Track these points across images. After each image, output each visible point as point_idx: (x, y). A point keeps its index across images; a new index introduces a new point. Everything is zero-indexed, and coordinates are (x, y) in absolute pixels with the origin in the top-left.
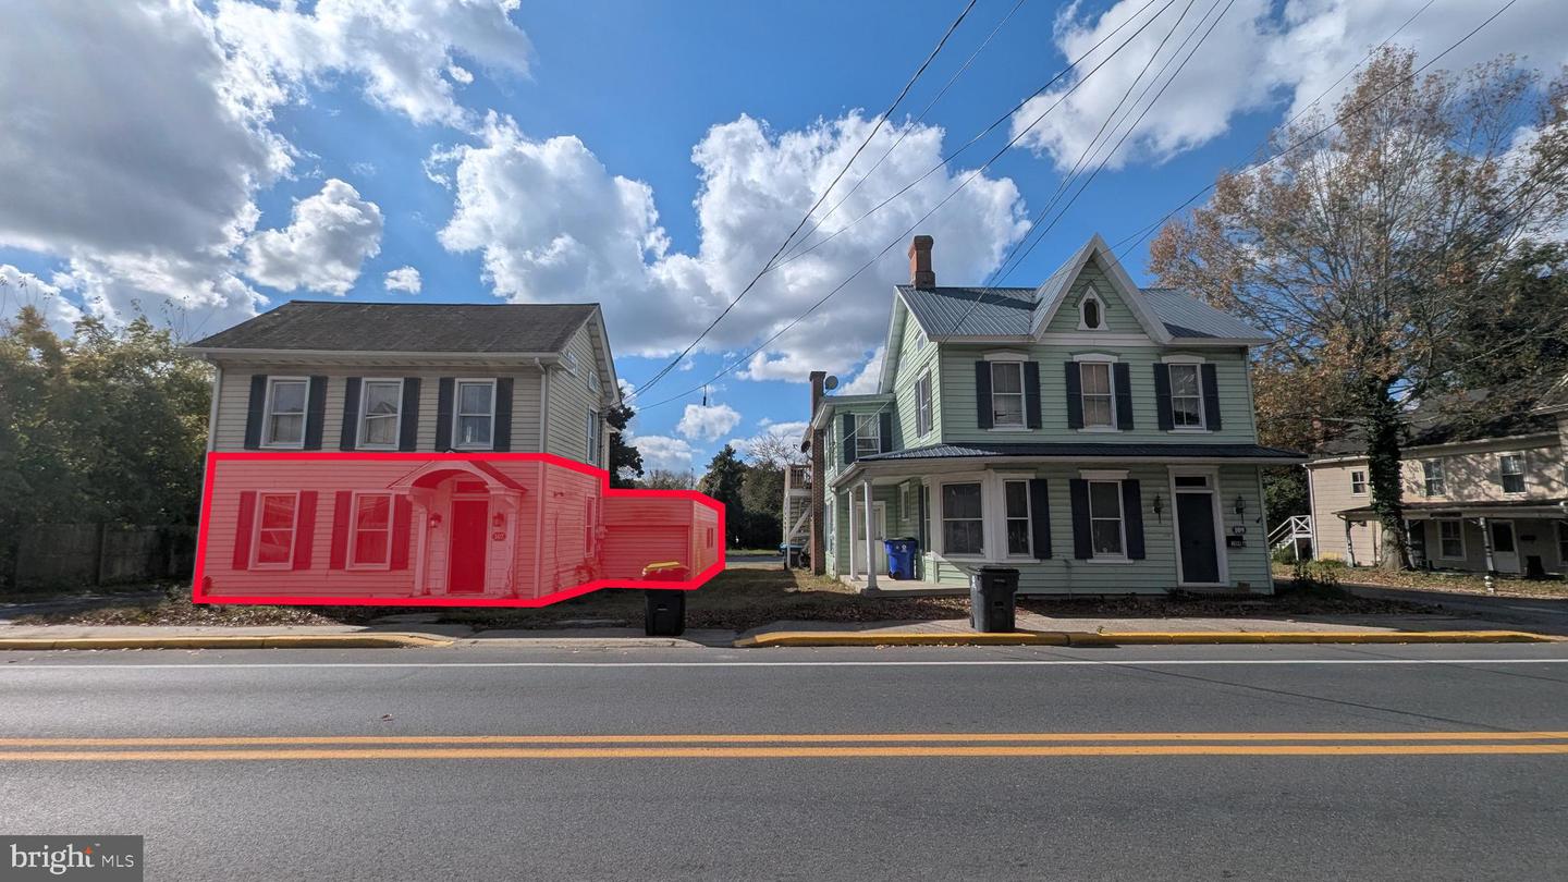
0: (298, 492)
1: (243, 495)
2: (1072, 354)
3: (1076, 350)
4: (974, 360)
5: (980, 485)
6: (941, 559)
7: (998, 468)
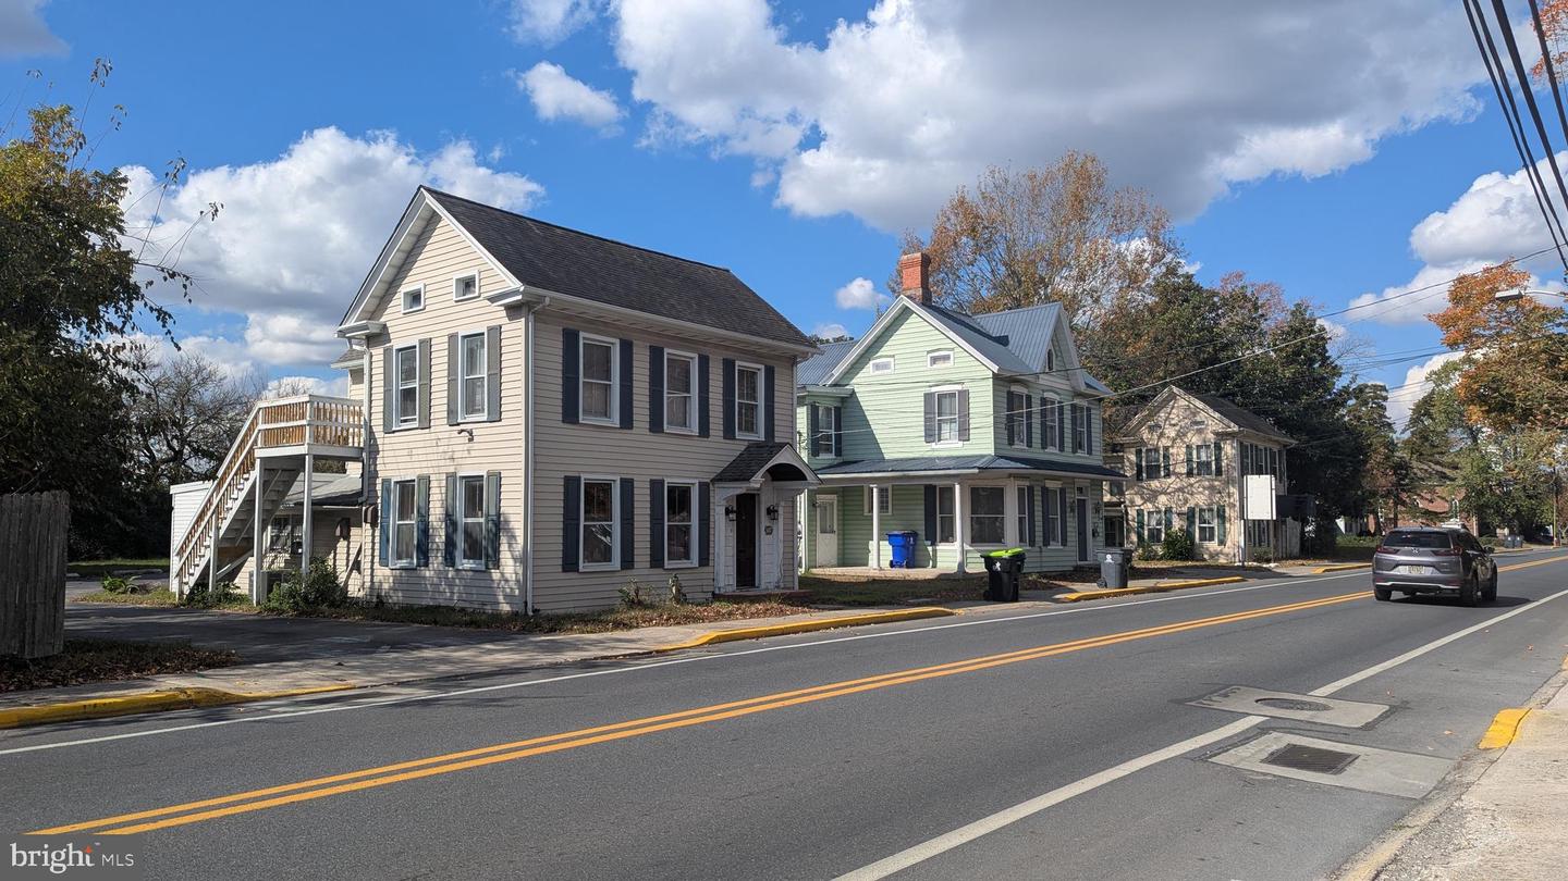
0: (618, 478)
1: (567, 479)
2: (1043, 391)
3: (1046, 388)
4: (1006, 390)
5: (1002, 489)
6: (967, 547)
7: (1017, 477)
